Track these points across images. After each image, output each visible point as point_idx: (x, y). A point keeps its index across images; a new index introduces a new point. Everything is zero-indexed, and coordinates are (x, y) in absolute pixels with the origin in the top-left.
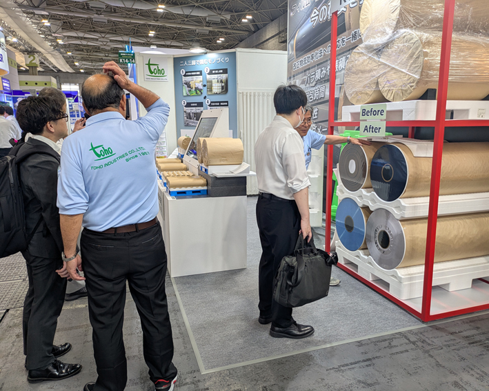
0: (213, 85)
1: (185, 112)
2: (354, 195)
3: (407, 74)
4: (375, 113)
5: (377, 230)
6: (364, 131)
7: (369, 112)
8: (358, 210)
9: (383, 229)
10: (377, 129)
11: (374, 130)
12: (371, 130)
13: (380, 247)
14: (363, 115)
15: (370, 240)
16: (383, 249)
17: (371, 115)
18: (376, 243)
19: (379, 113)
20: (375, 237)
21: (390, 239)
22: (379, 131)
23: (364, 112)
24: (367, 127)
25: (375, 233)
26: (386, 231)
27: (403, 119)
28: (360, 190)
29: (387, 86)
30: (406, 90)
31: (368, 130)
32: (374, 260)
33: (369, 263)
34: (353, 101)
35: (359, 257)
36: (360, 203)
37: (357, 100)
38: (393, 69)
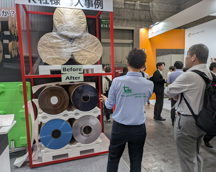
2: (60, 116)
3: (93, 53)
4: (75, 70)
5: (82, 127)
6: (66, 80)
7: (69, 69)
8: (64, 123)
9: (86, 125)
10: (77, 78)
11: (74, 78)
12: (72, 78)
13: (85, 135)
14: (63, 71)
15: (77, 135)
16: (88, 135)
17: (71, 71)
18: (82, 134)
19: (78, 70)
20: (81, 131)
21: (92, 128)
22: (79, 79)
23: (64, 69)
24: (68, 77)
25: (81, 130)
26: (89, 125)
27: (94, 73)
28: (66, 112)
29: (81, 58)
30: (94, 60)
31: (70, 78)
32: (82, 143)
33: (78, 147)
34: (50, 63)
35: (69, 148)
36: (66, 119)
37: (56, 63)
38: (84, 50)
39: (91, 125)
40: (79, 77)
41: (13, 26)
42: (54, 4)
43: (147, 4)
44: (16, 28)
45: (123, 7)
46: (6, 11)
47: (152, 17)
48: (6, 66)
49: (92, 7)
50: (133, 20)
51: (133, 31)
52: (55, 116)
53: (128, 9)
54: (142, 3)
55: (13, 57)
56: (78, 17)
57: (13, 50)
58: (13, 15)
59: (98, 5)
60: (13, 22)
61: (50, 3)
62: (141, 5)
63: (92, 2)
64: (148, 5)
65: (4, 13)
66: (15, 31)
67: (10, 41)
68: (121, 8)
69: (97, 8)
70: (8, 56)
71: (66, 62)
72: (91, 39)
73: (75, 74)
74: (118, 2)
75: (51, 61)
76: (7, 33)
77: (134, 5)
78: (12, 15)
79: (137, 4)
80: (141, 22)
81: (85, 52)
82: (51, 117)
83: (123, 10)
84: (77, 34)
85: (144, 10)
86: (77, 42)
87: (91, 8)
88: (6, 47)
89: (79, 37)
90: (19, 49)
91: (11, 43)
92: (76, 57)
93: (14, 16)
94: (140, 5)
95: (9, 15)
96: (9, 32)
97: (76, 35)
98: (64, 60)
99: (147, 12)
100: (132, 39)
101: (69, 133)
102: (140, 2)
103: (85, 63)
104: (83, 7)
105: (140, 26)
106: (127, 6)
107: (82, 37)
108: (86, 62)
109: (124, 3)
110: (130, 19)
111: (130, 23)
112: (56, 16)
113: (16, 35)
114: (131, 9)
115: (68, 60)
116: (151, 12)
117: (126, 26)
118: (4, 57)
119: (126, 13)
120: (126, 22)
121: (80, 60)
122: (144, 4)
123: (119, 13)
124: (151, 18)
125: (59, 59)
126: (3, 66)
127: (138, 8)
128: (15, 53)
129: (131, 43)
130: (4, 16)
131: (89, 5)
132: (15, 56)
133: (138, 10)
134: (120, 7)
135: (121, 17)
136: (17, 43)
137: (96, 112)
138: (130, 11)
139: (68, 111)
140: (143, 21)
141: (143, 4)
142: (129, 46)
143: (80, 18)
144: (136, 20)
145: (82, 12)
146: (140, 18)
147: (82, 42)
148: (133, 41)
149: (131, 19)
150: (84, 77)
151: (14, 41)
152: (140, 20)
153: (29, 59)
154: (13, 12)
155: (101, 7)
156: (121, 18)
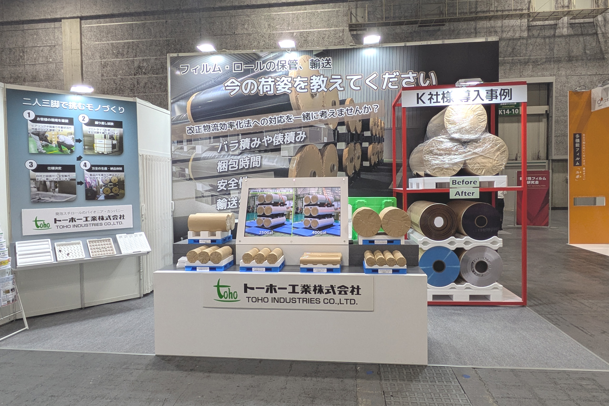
0: (97, 141)
1: (34, 180)
2: (444, 243)
3: (495, 160)
4: (467, 183)
5: (474, 262)
6: (455, 195)
7: (461, 182)
8: (450, 253)
9: (480, 260)
10: (471, 193)
11: (466, 194)
12: (464, 194)
13: (478, 273)
14: (453, 184)
15: (466, 271)
16: (482, 274)
17: (463, 184)
18: (473, 272)
19: (472, 183)
20: (472, 267)
21: (488, 265)
22: (473, 195)
23: (454, 182)
24: (458, 192)
25: (472, 265)
26: (484, 260)
27: (495, 187)
28: (452, 238)
29: (477, 166)
30: (496, 170)
31: (461, 194)
32: (473, 284)
33: (467, 288)
34: (436, 174)
35: (454, 288)
36: (453, 248)
37: (444, 175)
38: (482, 155)
39: (487, 260)
40: (473, 193)
41: (375, 125)
42: (446, 102)
43: (591, 20)
44: (378, 127)
45: (525, 34)
46: (368, 107)
47: (603, 49)
48: (363, 176)
49: (496, 98)
50: (550, 62)
51: (549, 85)
52: (439, 243)
53: (537, 38)
54: (575, 19)
55: (373, 164)
56: (476, 113)
57: (373, 155)
58: (377, 110)
59: (505, 95)
60: (375, 119)
61: (442, 101)
62: (572, 25)
63: (496, 92)
64: (593, 22)
65: (366, 109)
66: (376, 131)
67: (370, 144)
68: (521, 38)
69: (504, 99)
70: (366, 164)
71: (457, 172)
72: (493, 141)
73: (468, 189)
74: (512, 26)
75: (437, 172)
76: (367, 134)
77: (554, 27)
78: (375, 110)
79: (563, 23)
80: (573, 62)
81: (483, 158)
82: (433, 243)
83: (525, 41)
84: (474, 137)
85: (582, 35)
86: (472, 146)
87: (494, 101)
88: (364, 151)
89: (476, 140)
90: (380, 153)
91: (371, 146)
92: (469, 166)
93: (377, 112)
94: (570, 24)
95: (372, 110)
96: (370, 132)
97: (472, 137)
98: (454, 170)
99: (588, 38)
100: (548, 104)
101: (455, 267)
102: (571, 19)
103: (482, 174)
104: (483, 100)
105: (568, 72)
106: (535, 33)
107: (480, 139)
108: (483, 172)
109: (528, 26)
110: (541, 59)
111: (543, 69)
112: (447, 116)
113: (378, 136)
114: (545, 38)
115: (458, 170)
116: (600, 36)
117: (531, 76)
118: (361, 164)
119: (531, 47)
120: (531, 67)
121: (475, 169)
122: (582, 21)
123: (514, 49)
124: (601, 50)
125: (448, 169)
126: (360, 176)
127: (565, 31)
128: (374, 159)
129: (545, 113)
130: (365, 113)
131: (492, 97)
132: (375, 162)
133: (564, 36)
134: (517, 35)
135: (519, 58)
136: (378, 146)
137: (494, 243)
138: (543, 40)
139: (456, 237)
140: (577, 60)
141: (577, 21)
142: (539, 121)
143: (479, 116)
144: (558, 61)
145: (482, 107)
146: (569, 54)
147: (480, 145)
148: (551, 109)
149: (544, 60)
150: (480, 192)
151: (375, 143)
152: (570, 59)
153: (392, 166)
154: (376, 107)
155: (510, 98)
156: (519, 60)
